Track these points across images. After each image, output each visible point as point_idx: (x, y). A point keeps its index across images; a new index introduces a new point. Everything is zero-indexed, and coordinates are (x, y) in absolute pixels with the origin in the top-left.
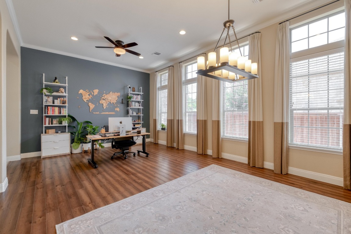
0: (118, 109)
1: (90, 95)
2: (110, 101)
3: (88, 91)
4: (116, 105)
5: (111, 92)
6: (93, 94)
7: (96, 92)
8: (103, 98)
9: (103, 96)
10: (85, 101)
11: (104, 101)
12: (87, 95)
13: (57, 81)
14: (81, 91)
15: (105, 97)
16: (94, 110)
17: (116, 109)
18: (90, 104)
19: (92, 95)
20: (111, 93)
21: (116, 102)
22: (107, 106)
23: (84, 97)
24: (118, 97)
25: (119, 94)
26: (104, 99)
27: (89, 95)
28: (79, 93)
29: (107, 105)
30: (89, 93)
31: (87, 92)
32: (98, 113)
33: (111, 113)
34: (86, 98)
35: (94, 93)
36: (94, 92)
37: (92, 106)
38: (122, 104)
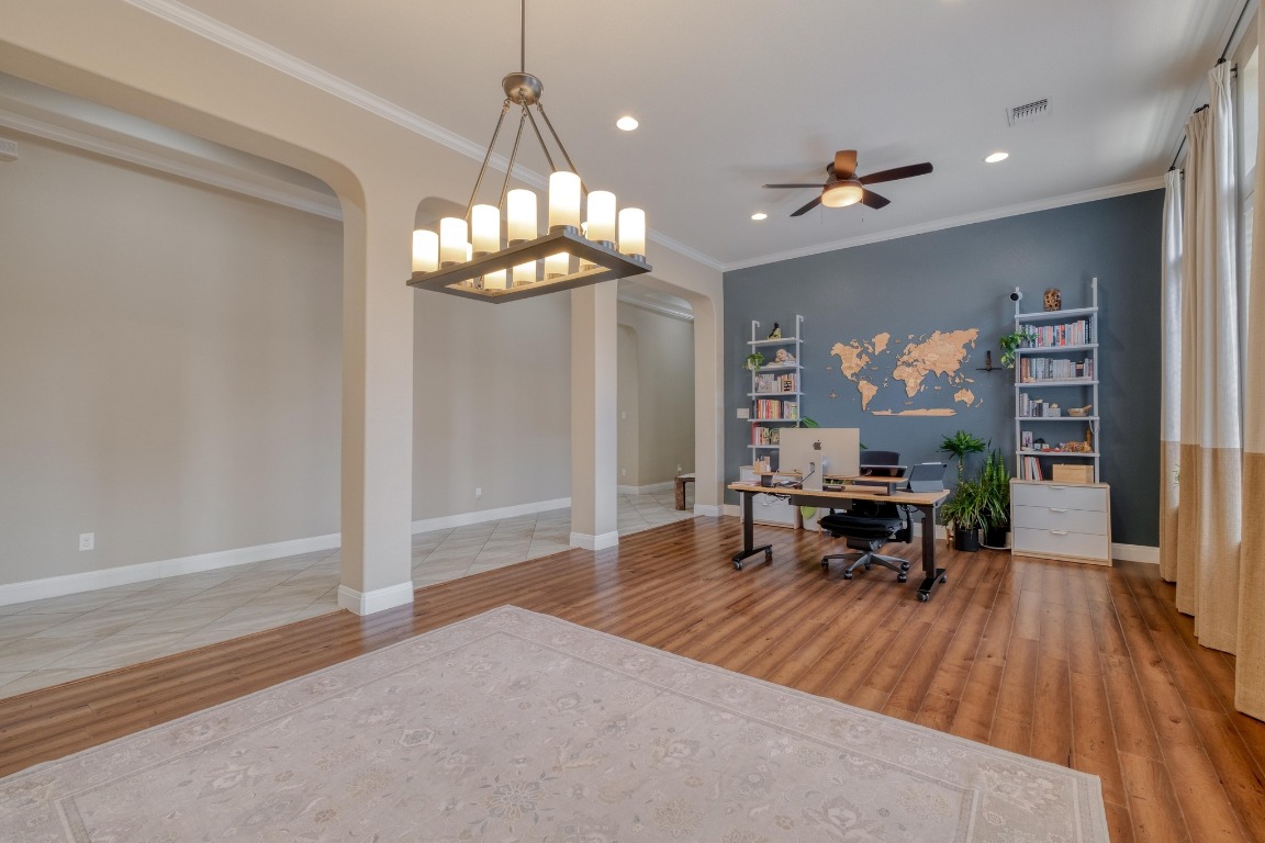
0: (966, 396)
1: (864, 355)
2: (932, 367)
3: (856, 344)
4: (957, 381)
5: (938, 332)
6: (871, 350)
7: (881, 341)
8: (905, 358)
9: (906, 351)
10: (849, 378)
11: (910, 370)
12: (855, 356)
13: (777, 332)
14: (838, 348)
15: (915, 354)
16: (876, 402)
17: (958, 397)
18: (863, 384)
19: (868, 354)
20: (936, 335)
21: (957, 366)
22: (920, 385)
23: (845, 365)
24: (967, 346)
25: (972, 334)
26: (909, 365)
27: (859, 356)
28: (833, 353)
29: (919, 381)
30: (859, 350)
31: (853, 347)
32: (889, 413)
33: (937, 410)
34: (850, 368)
35: (874, 348)
36: (873, 345)
37: (868, 390)
38: (986, 374)
